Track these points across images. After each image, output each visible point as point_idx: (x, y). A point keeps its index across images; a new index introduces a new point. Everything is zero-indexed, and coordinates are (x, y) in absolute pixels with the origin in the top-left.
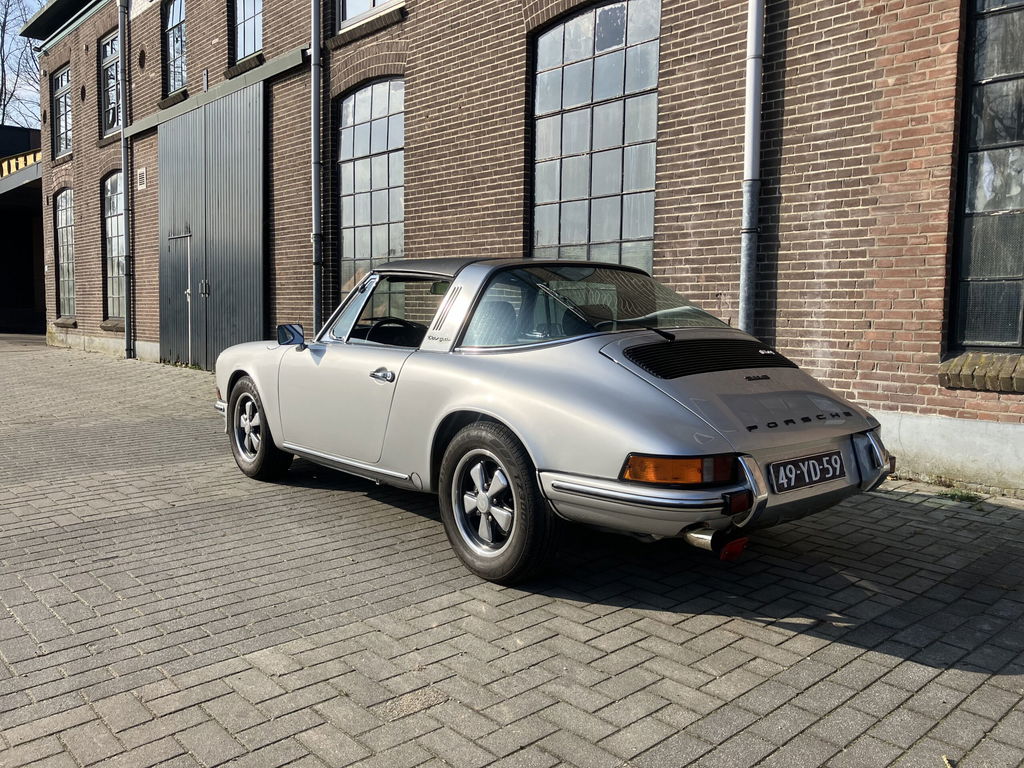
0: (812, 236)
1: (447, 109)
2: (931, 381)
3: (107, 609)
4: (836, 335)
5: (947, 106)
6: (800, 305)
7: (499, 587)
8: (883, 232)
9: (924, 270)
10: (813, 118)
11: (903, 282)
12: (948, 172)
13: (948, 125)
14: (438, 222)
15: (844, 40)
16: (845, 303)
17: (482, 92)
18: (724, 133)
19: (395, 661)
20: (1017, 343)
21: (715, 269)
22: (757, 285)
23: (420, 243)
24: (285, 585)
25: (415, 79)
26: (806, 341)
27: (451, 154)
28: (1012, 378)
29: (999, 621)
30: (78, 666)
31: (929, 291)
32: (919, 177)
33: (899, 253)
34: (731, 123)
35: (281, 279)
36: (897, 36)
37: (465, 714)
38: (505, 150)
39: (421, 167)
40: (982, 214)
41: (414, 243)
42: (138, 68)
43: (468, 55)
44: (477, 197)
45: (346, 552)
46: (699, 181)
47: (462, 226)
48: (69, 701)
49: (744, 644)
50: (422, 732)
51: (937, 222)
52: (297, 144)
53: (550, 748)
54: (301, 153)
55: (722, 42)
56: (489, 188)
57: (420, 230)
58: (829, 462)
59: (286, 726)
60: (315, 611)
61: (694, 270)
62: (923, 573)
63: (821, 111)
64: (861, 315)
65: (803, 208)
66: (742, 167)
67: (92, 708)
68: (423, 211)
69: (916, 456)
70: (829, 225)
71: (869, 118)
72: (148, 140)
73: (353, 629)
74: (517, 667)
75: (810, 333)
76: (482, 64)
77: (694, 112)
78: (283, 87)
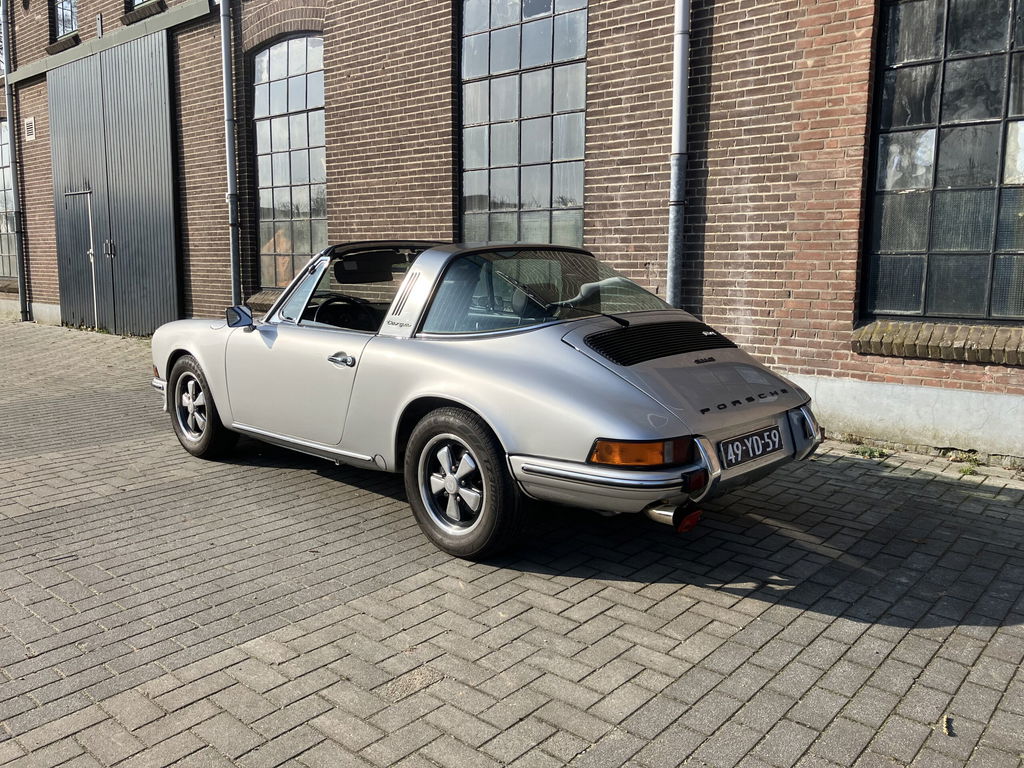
0: (736, 209)
1: (369, 69)
2: (845, 347)
3: (86, 605)
4: (758, 304)
5: (861, 89)
6: (725, 275)
7: (468, 563)
8: (802, 206)
9: (840, 244)
10: (737, 95)
11: (819, 255)
12: (862, 152)
13: (862, 107)
14: (363, 184)
15: (767, 19)
16: (767, 273)
17: (406, 54)
18: (652, 106)
19: (386, 642)
20: (920, 312)
21: (643, 240)
22: (683, 255)
23: (345, 205)
24: (260, 571)
25: (334, 37)
26: (730, 309)
27: (375, 116)
28: (915, 345)
29: (913, 574)
30: (74, 666)
31: (842, 264)
32: (836, 156)
33: (817, 227)
34: (659, 96)
35: (194, 240)
36: (815, 20)
37: (462, 692)
38: (432, 114)
39: (343, 127)
40: (891, 193)
41: (338, 205)
42: (22, 9)
43: (391, 14)
44: (403, 160)
45: (312, 533)
46: (627, 153)
47: (388, 189)
48: (75, 702)
49: (701, 608)
50: (426, 711)
51: (850, 199)
52: (207, 99)
53: (545, 717)
54: (212, 109)
55: (650, 15)
56: (416, 152)
57: (344, 192)
58: (769, 437)
59: (296, 714)
60: (296, 596)
61: (624, 240)
62: (844, 531)
63: (744, 89)
64: (781, 285)
65: (727, 182)
66: (670, 140)
67: (100, 707)
68: (346, 173)
69: (831, 416)
70: (753, 199)
71: (790, 97)
72: (36, 88)
73: (338, 612)
74: (501, 642)
75: (733, 302)
76: (406, 25)
77: (622, 84)
78: (189, 37)
